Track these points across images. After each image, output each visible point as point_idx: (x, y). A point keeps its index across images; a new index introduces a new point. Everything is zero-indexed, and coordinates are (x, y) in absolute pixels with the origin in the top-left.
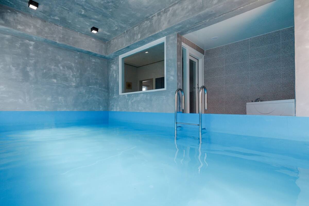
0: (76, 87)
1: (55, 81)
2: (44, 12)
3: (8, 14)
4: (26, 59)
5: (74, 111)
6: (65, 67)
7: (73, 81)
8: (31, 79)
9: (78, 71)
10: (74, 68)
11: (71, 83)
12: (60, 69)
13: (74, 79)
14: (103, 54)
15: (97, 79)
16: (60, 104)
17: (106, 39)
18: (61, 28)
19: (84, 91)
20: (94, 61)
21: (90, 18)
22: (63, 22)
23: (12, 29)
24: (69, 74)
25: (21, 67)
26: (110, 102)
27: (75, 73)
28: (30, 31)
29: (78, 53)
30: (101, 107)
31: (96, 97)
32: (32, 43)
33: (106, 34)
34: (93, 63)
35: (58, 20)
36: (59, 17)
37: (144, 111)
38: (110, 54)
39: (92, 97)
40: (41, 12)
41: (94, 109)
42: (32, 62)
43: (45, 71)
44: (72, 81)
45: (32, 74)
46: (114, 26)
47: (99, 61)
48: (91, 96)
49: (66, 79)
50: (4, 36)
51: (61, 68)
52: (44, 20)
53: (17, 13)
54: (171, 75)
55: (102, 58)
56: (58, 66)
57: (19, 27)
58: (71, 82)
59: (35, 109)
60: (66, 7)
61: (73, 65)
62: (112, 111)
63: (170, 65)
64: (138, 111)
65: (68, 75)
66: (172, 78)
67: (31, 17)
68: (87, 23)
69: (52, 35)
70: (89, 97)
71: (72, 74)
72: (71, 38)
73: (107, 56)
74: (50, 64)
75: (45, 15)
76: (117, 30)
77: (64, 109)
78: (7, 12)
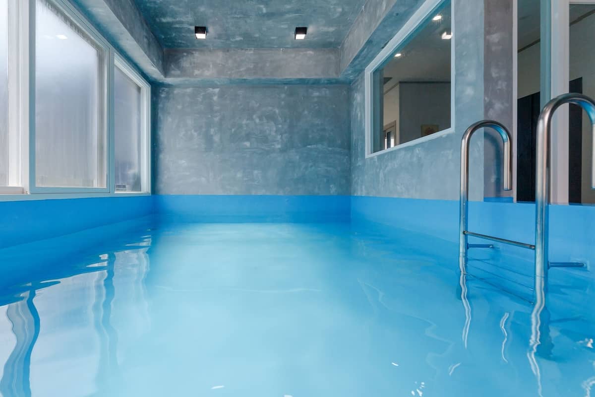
0: (282, 151)
1: (248, 144)
2: (219, 37)
3: (185, 58)
4: (210, 116)
5: (278, 194)
6: (264, 118)
7: (278, 141)
8: (215, 145)
9: (285, 121)
10: (279, 117)
11: (273, 145)
12: (255, 123)
13: (279, 137)
14: (333, 75)
15: (324, 130)
16: (256, 183)
17: (334, 41)
18: (252, 52)
19: (298, 157)
20: (316, 94)
21: (282, 14)
22: (249, 41)
23: (188, 78)
24: (270, 128)
25: (204, 130)
26: (353, 176)
27: (280, 126)
28: (209, 73)
29: (286, 87)
30: (331, 186)
31: (321, 167)
32: (217, 90)
33: (328, 32)
34: (316, 100)
35: (241, 40)
36: (240, 35)
37: (406, 196)
38: (345, 72)
39: (313, 168)
40: (215, 38)
41: (316, 191)
42: (216, 119)
43: (233, 130)
44: (275, 141)
45: (216, 138)
46: (332, 7)
47: (328, 92)
48: (311, 166)
49: (265, 139)
50: (185, 90)
51: (257, 121)
52: (226, 49)
53: (193, 54)
54: (469, 84)
55: (332, 83)
56: (252, 119)
57: (197, 72)
58: (274, 143)
59: (220, 192)
60: (238, 13)
61: (277, 111)
62: (356, 195)
63: (464, 53)
64: (396, 196)
65: (268, 132)
66: (469, 91)
67: (210, 51)
68: (282, 26)
69: (237, 70)
70: (306, 168)
71: (275, 129)
72: (268, 65)
73: (341, 77)
74: (240, 118)
75: (222, 41)
76: (343, 14)
77: (262, 192)
78: (183, 56)
